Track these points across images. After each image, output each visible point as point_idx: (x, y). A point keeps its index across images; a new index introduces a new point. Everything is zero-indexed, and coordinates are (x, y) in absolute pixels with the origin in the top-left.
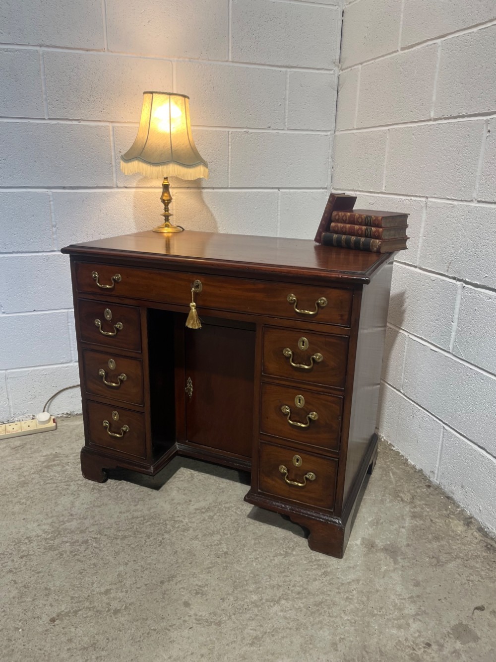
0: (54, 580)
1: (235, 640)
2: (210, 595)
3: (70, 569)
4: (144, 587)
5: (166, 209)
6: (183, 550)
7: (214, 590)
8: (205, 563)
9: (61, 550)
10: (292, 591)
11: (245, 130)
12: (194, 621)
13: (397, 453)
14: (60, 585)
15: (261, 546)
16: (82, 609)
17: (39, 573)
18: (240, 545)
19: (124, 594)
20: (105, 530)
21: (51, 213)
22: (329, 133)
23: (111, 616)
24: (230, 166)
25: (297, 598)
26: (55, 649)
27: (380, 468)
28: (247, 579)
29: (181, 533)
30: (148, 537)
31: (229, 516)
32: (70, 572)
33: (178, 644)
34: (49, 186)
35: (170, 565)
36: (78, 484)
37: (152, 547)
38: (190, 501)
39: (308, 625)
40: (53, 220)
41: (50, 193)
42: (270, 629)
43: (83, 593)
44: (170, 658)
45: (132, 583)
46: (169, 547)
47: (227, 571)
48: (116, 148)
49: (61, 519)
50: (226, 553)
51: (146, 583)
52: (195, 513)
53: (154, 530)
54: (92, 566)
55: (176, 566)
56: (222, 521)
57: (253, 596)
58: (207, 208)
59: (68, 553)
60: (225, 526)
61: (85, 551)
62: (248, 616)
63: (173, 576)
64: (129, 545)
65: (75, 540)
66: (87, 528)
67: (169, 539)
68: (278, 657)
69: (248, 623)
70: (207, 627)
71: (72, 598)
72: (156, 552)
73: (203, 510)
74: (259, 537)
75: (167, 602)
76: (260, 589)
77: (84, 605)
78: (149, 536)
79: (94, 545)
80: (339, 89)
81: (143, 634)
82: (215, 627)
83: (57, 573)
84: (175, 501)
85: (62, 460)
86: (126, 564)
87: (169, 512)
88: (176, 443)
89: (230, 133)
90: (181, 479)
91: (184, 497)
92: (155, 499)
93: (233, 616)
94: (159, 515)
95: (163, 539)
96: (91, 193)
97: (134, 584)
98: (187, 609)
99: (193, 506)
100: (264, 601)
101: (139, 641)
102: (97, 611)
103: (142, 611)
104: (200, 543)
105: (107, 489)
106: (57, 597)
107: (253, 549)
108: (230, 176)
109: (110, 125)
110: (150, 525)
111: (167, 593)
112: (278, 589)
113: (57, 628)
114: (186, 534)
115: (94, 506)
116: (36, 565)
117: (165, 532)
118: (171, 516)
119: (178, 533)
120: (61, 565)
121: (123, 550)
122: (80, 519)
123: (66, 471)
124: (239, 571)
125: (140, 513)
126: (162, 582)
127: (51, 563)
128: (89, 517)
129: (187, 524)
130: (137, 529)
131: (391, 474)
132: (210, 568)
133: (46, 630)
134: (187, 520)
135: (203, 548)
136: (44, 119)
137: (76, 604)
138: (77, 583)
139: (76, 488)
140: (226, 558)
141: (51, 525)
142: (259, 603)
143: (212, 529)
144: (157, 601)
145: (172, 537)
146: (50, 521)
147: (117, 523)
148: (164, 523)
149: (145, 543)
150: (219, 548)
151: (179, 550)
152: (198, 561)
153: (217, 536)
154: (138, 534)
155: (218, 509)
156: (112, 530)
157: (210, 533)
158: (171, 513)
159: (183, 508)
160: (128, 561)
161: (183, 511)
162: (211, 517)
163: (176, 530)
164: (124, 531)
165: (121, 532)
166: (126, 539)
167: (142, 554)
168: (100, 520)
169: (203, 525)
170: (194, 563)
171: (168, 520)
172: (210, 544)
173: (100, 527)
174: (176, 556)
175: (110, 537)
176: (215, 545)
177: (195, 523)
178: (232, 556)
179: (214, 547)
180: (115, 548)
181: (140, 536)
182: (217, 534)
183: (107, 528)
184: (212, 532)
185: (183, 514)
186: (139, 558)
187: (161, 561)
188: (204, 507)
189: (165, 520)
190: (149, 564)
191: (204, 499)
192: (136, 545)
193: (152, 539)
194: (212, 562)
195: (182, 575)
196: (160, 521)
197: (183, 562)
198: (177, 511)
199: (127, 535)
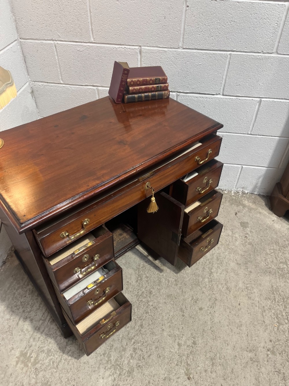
0: (159, 374)
1: (226, 296)
2: (199, 297)
3: (154, 363)
4: (183, 326)
6: (165, 299)
7: (196, 294)
8: (179, 292)
9: (135, 366)
10: (208, 265)
12: (211, 309)
14: (165, 370)
16: (187, 361)
17: (149, 382)
19: (184, 336)
20: (129, 336)
23: (197, 347)
25: (212, 265)
26: (209, 380)
28: (195, 278)
29: (152, 295)
30: (147, 313)
31: (150, 269)
32: (156, 363)
33: (222, 320)
35: (173, 308)
37: (156, 313)
38: (128, 282)
39: (226, 267)
42: (224, 281)
43: (175, 358)
44: (228, 326)
45: (178, 330)
46: (159, 304)
47: (187, 284)
49: (104, 362)
50: (176, 280)
51: (181, 323)
52: (139, 283)
53: (143, 308)
54: (157, 349)
55: (175, 306)
57: (206, 280)
59: (140, 362)
61: (142, 351)
62: (215, 287)
63: (181, 309)
64: (149, 324)
65: (130, 356)
66: (122, 346)
67: (154, 303)
68: (238, 285)
69: (219, 288)
70: (216, 305)
71: (177, 365)
72: (161, 312)
73: (139, 278)
75: (197, 317)
76: (203, 276)
77: (185, 359)
78: (146, 312)
79: (140, 345)
81: (212, 334)
82: (217, 302)
83: (154, 371)
86: (163, 330)
87: (132, 296)
93: (214, 292)
95: (152, 306)
97: (179, 330)
98: (203, 310)
99: (133, 282)
100: (209, 277)
101: (215, 337)
102: (191, 353)
103: (198, 331)
104: (163, 289)
106: (173, 374)
110: (137, 309)
111: (191, 315)
112: (205, 269)
113: (196, 377)
114: (154, 293)
116: (142, 384)
117: (147, 303)
118: (136, 296)
119: (152, 297)
120: (148, 368)
121: (151, 329)
122: (110, 349)
123: (50, 350)
124: (189, 279)
126: (183, 316)
127: (144, 374)
128: (112, 343)
130: (137, 317)
132: (182, 291)
133: (195, 383)
134: (144, 289)
135: (168, 289)
137: (183, 363)
138: (167, 360)
140: (179, 282)
141: (107, 370)
142: (210, 280)
143: (156, 280)
144: (194, 321)
145: (153, 301)
146: (102, 370)
148: (140, 301)
149: (151, 316)
150: (171, 282)
151: (164, 301)
152: (175, 295)
153: (163, 280)
154: (142, 318)
155: (142, 271)
156: (131, 331)
157: (158, 282)
158: (133, 295)
159: (132, 288)
160: (161, 328)
161: (134, 289)
162: (147, 277)
163: (148, 297)
164: (135, 325)
165: (135, 327)
166: (143, 325)
167: (159, 320)
168: (118, 337)
169: (151, 283)
170: (176, 297)
171: (138, 299)
172: (167, 285)
173: (125, 338)
174: (168, 304)
175: (137, 334)
176: (168, 283)
177: (148, 286)
178: (179, 279)
179: (170, 284)
180: (148, 333)
181: (144, 317)
182: (161, 279)
183: (128, 334)
184: (158, 281)
185: (137, 289)
186: (161, 322)
187: (168, 312)
188: (136, 277)
189: (138, 300)
190: (168, 318)
191: (130, 275)
192: (151, 321)
193: (149, 311)
194: (179, 289)
195: (182, 305)
196: (137, 303)
197: (173, 302)
198: (133, 291)
199: (140, 324)
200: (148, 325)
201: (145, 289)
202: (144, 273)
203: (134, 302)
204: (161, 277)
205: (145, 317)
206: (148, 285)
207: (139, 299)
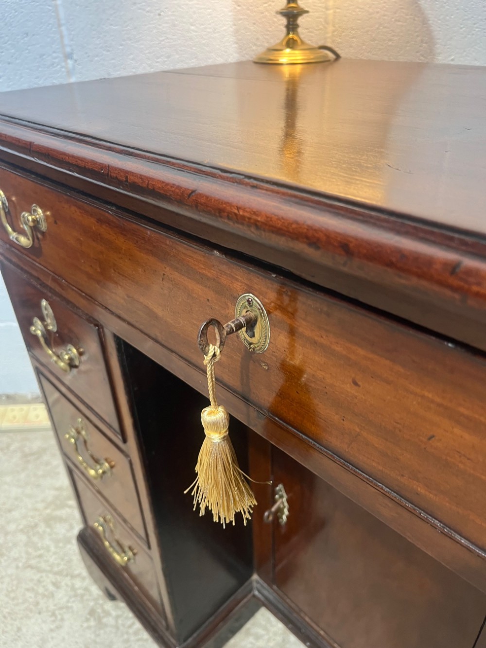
36: (73, 588)
40: (66, 41)
139: (65, 599)
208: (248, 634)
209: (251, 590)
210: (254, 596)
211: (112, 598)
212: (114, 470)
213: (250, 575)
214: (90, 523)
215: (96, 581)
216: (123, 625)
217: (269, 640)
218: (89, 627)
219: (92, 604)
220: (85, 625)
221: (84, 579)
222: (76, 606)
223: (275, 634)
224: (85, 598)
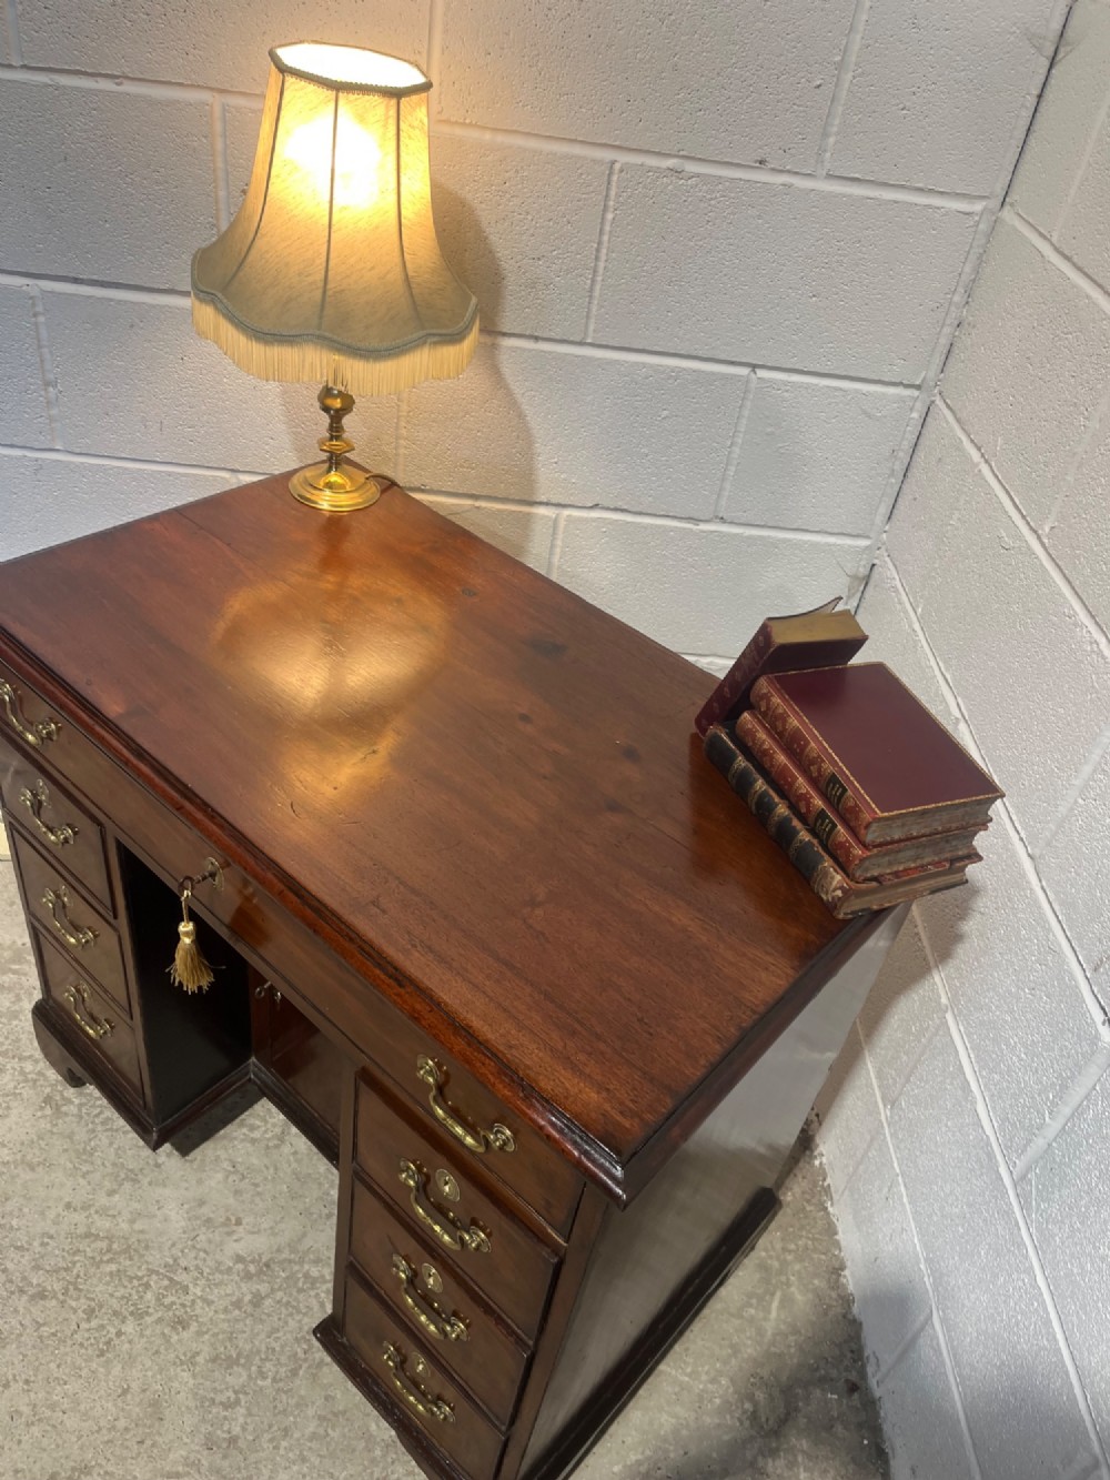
5: (336, 429)
6: (144, 1391)
8: (171, 1456)
11: (671, 163)
13: (831, 1230)
15: (324, 1452)
18: (275, 1428)
20: (12, 1253)
21: (40, 347)
22: (978, 207)
24: (599, 279)
27: (763, 1267)
29: (166, 1331)
30: (90, 1313)
31: (299, 1312)
34: (33, 270)
35: (96, 1428)
36: (22, 1072)
37: (83, 1351)
38: (239, 1222)
40: (48, 367)
41: (35, 292)
46: (120, 1366)
48: (230, 177)
50: (233, 1440)
51: (20, 1466)
52: (229, 1270)
53: (112, 1295)
55: (106, 1439)
56: (276, 1325)
58: (509, 394)
60: (274, 1345)
64: (39, 1325)
67: (130, 1342)
72: (83, 1373)
73: (252, 1268)
74: (336, 1415)
78: (93, 1311)
80: (1060, 56)
84: (205, 1210)
85: (25, 975)
87: (173, 1245)
88: (253, 1059)
89: (617, 166)
90: (256, 1135)
91: (231, 1201)
92: (165, 1186)
94: (147, 1247)
95: (119, 1334)
96: (154, 306)
99: (236, 1245)
104: (191, 1382)
105: (75, 1111)
107: (301, 1452)
108: (594, 309)
109: (216, 101)
110: (111, 1273)
114: (175, 1338)
115: (23, 1162)
117: (132, 1314)
118: (171, 1261)
119: (158, 1329)
123: (16, 1017)
125: (107, 1224)
129: (193, 1301)
130: (78, 1276)
131: (775, 1304)
134: (199, 1290)
135: (192, 1404)
136: (10, 66)
139: (12, 1085)
140: (225, 1457)
143: (241, 1345)
145: (142, 1336)
147: (46, 1240)
148: (145, 1279)
149: (76, 1332)
150: (225, 1418)
151: (135, 1386)
152: (160, 1440)
153: (240, 1375)
154: (71, 1297)
155: (287, 1278)
156: (26, 1258)
157: (231, 1356)
158: (174, 1251)
159: (210, 1241)
160: (14, 1376)
161: (205, 1252)
162: (257, 1301)
163: (160, 1314)
164: (48, 1271)
165: (41, 1272)
166: (42, 1302)
167: (53, 1366)
168: (16, 1213)
169: (229, 1321)
170: (149, 1442)
171: (157, 1273)
172: (212, 1395)
173: (7, 1237)
174: (120, 1405)
175: (11, 1281)
176: (221, 1403)
177: (213, 1308)
178: (241, 1457)
179: (214, 1411)
180: (6, 1322)
181: (74, 1304)
182: (243, 1366)
183: (17, 1248)
184: (235, 1356)
185: (200, 1263)
186: (40, 1377)
187: (82, 1407)
188: (260, 1255)
189: (151, 1272)
190: (53, 1407)
191: (271, 1228)
192: (53, 1330)
193: (94, 1323)
194: (188, 1458)
195: (106, 1473)
196: (139, 1268)
197: (126, 1429)
198: (194, 1247)
199: (49, 1288)
200: (37, 1322)
201: (201, 1298)
202: (276, 1287)
203: (144, 1255)
204: (254, 1368)
205: (72, 1308)
206: (216, 1312)
207: (154, 1277)
208: (242, 1125)
209: (247, 1073)
210: (250, 1079)
211: (75, 1081)
212: (98, 939)
213: (248, 1058)
214: (55, 993)
215: (54, 1064)
216: (88, 1114)
217: (266, 1132)
218: (44, 1117)
219: (48, 1090)
220: (39, 1114)
221: (36, 1061)
222: (27, 1092)
223: (274, 1125)
224: (38, 1083)
